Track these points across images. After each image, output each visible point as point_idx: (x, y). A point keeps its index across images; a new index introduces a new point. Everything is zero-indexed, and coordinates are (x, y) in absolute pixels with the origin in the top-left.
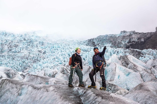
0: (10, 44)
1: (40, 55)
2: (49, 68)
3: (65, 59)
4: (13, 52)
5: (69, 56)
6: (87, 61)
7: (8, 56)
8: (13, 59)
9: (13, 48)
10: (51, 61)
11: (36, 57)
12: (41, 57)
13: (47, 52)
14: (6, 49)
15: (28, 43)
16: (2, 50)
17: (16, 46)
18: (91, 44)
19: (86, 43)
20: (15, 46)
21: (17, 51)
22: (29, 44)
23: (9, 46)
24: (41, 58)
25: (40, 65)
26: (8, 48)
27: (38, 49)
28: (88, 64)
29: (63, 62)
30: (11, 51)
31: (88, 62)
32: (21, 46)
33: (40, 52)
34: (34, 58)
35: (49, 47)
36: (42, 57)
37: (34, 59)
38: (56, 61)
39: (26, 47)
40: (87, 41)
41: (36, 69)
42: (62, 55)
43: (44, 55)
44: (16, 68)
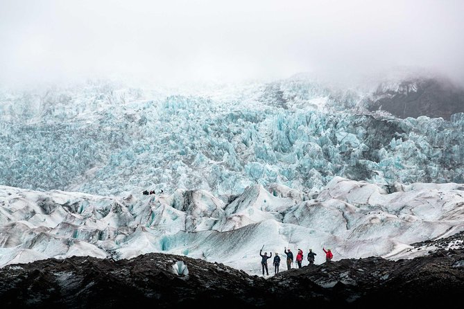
0: (47, 93)
1: (129, 127)
2: (151, 165)
3: (196, 142)
4: (56, 117)
5: (205, 133)
6: (252, 147)
7: (43, 130)
8: (57, 137)
9: (56, 107)
10: (159, 147)
11: (120, 134)
12: (132, 134)
13: (150, 121)
14: (38, 107)
15: (97, 91)
16: (25, 111)
17: (65, 99)
18: (273, 97)
19: (259, 94)
20: (62, 99)
21: (68, 113)
22: (101, 94)
23: (45, 101)
24: (133, 136)
25: (128, 157)
26: (44, 105)
27: (125, 112)
28: (255, 156)
29: (189, 150)
30: (51, 114)
31: (253, 152)
32: (78, 101)
33: (131, 120)
34: (113, 135)
35: (156, 107)
36: (136, 133)
37: (113, 139)
38: (172, 147)
39: (94, 103)
40: (263, 89)
41: (117, 168)
42: (188, 131)
43: (140, 127)
44: (65, 164)
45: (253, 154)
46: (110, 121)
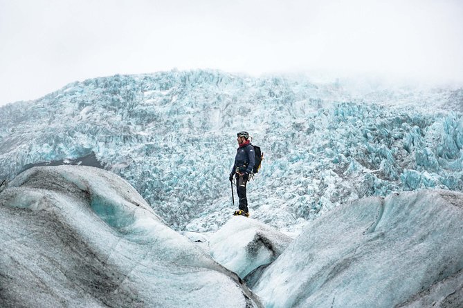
0: (227, 105)
1: (296, 136)
2: (302, 175)
3: (352, 149)
4: (234, 129)
6: (413, 153)
9: (234, 119)
10: (314, 155)
11: (284, 144)
12: (298, 144)
13: (318, 129)
14: (217, 120)
15: (278, 103)
17: (244, 112)
20: (241, 111)
21: (245, 125)
22: (280, 105)
23: (225, 113)
24: (300, 145)
26: (223, 117)
27: (293, 121)
28: (415, 163)
29: (343, 157)
30: (229, 126)
31: (415, 159)
32: (257, 113)
33: (299, 129)
34: (277, 145)
35: (326, 115)
36: (302, 143)
37: (276, 148)
38: (328, 155)
39: (273, 115)
42: (348, 137)
43: (308, 136)
45: (414, 161)
46: (276, 130)
